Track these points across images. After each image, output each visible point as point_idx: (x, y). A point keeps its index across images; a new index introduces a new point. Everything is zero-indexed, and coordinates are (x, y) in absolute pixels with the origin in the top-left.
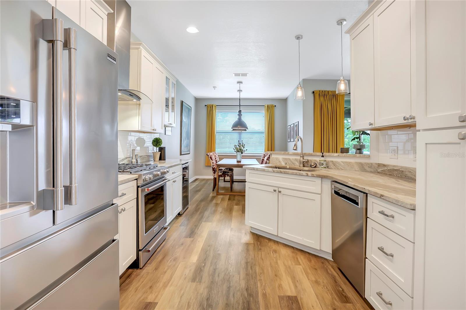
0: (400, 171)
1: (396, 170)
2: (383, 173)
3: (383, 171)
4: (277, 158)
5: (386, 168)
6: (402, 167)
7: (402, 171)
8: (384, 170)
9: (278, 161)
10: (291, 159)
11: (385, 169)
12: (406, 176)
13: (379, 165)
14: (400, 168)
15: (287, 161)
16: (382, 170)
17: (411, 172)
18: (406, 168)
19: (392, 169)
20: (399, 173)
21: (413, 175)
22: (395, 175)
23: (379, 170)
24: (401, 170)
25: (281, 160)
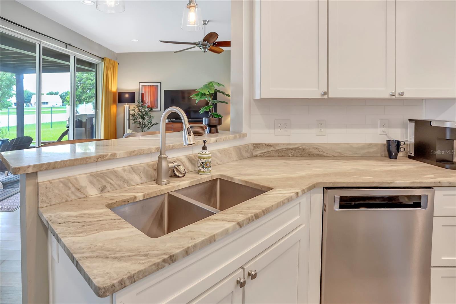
0: (299, 149)
1: (292, 149)
2: (266, 155)
3: (265, 153)
4: (68, 180)
5: (272, 149)
6: (303, 144)
7: (304, 149)
8: (268, 152)
9: (73, 189)
10: (119, 169)
11: (270, 151)
12: (309, 154)
13: (256, 146)
14: (300, 145)
15: (105, 180)
16: (263, 151)
17: (318, 149)
18: (310, 145)
19: (285, 149)
20: (298, 152)
21: (321, 151)
22: (291, 155)
23: (258, 152)
24: (301, 148)
25: (84, 182)
